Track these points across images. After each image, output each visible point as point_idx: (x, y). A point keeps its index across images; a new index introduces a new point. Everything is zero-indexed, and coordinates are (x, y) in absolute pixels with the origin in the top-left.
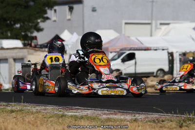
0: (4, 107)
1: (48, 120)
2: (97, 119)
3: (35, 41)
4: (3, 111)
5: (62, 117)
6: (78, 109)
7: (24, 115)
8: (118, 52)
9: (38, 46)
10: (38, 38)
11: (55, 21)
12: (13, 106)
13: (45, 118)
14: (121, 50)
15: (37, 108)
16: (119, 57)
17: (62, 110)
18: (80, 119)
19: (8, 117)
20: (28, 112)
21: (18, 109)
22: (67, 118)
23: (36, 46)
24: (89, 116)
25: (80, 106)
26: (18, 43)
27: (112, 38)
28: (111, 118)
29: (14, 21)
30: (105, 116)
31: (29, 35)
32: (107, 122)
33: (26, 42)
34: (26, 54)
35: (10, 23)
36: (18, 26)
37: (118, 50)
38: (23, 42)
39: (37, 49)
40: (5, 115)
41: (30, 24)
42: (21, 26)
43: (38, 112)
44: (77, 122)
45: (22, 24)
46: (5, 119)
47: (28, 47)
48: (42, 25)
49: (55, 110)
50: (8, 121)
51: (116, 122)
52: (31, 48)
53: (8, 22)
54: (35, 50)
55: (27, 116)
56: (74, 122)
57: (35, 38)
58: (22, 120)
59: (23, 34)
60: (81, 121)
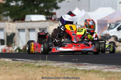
0: (34, 63)
1: (65, 73)
2: (100, 72)
3: (54, 16)
4: (33, 67)
5: (75, 71)
6: (87, 65)
7: (48, 69)
8: (115, 23)
9: (57, 20)
10: (57, 14)
11: (69, 1)
12: (40, 63)
13: (63, 71)
14: (117, 22)
15: (58, 64)
16: (115, 27)
17: (75, 66)
18: (88, 72)
19: (37, 71)
20: (51, 67)
21: (44, 65)
22: (79, 72)
23: (55, 20)
24: (95, 70)
25: (88, 63)
26: (42, 17)
27: (111, 13)
28: (111, 72)
29: (39, 2)
30: (106, 70)
31: (50, 11)
32: (108, 74)
33: (48, 16)
34: (48, 25)
35: (37, 3)
36: (42, 5)
37: (114, 22)
38: (46, 16)
39: (56, 21)
40: (35, 70)
41: (51, 4)
42: (44, 5)
43: (58, 67)
44: (86, 74)
45: (45, 4)
46: (34, 72)
47: (50, 20)
48: (59, 4)
49: (70, 66)
50: (37, 74)
51: (114, 74)
52: (51, 21)
53: (35, 3)
54: (55, 22)
55: (50, 70)
56: (84, 74)
57: (55, 14)
58: (47, 73)
59: (46, 10)
60: (89, 74)
